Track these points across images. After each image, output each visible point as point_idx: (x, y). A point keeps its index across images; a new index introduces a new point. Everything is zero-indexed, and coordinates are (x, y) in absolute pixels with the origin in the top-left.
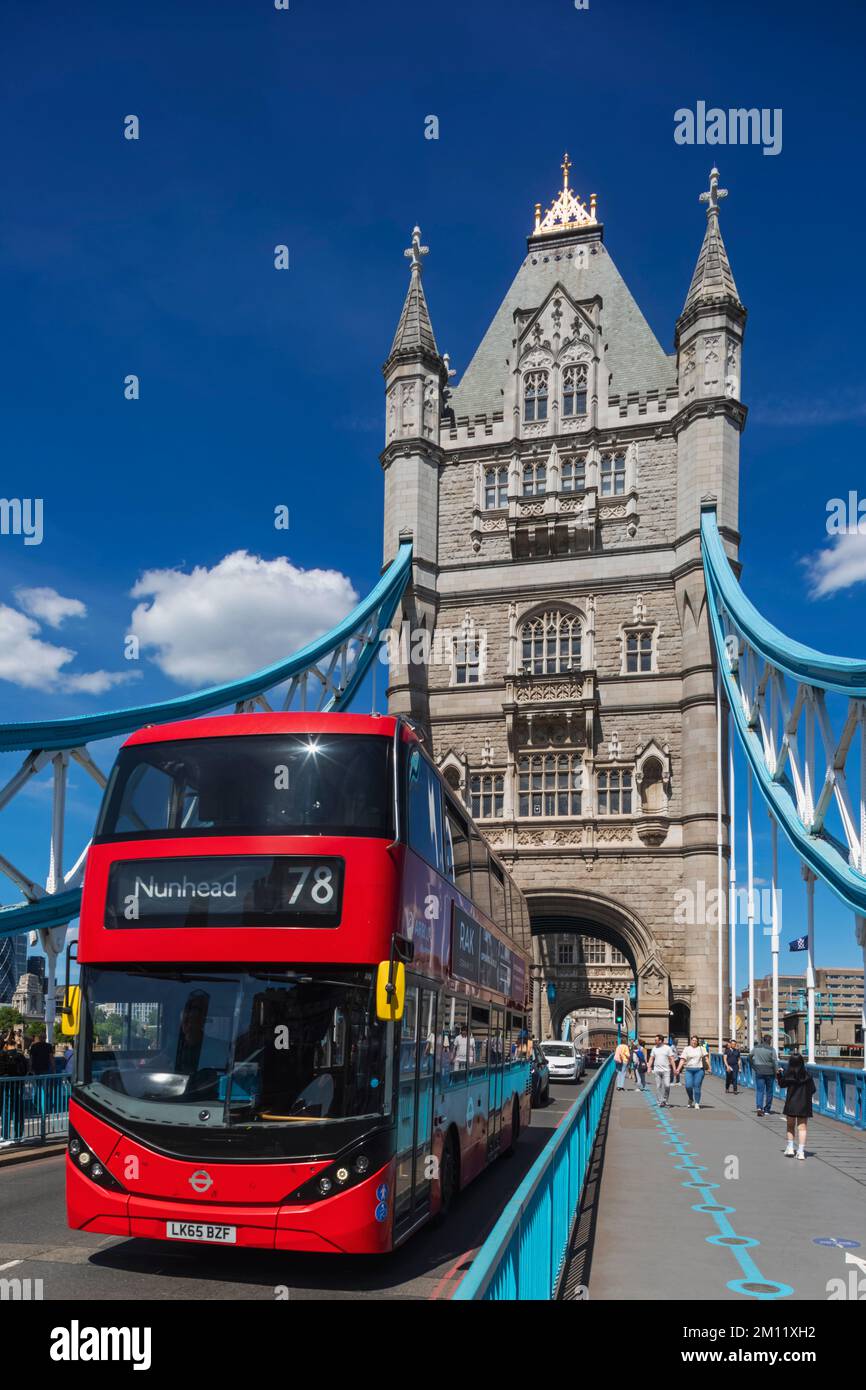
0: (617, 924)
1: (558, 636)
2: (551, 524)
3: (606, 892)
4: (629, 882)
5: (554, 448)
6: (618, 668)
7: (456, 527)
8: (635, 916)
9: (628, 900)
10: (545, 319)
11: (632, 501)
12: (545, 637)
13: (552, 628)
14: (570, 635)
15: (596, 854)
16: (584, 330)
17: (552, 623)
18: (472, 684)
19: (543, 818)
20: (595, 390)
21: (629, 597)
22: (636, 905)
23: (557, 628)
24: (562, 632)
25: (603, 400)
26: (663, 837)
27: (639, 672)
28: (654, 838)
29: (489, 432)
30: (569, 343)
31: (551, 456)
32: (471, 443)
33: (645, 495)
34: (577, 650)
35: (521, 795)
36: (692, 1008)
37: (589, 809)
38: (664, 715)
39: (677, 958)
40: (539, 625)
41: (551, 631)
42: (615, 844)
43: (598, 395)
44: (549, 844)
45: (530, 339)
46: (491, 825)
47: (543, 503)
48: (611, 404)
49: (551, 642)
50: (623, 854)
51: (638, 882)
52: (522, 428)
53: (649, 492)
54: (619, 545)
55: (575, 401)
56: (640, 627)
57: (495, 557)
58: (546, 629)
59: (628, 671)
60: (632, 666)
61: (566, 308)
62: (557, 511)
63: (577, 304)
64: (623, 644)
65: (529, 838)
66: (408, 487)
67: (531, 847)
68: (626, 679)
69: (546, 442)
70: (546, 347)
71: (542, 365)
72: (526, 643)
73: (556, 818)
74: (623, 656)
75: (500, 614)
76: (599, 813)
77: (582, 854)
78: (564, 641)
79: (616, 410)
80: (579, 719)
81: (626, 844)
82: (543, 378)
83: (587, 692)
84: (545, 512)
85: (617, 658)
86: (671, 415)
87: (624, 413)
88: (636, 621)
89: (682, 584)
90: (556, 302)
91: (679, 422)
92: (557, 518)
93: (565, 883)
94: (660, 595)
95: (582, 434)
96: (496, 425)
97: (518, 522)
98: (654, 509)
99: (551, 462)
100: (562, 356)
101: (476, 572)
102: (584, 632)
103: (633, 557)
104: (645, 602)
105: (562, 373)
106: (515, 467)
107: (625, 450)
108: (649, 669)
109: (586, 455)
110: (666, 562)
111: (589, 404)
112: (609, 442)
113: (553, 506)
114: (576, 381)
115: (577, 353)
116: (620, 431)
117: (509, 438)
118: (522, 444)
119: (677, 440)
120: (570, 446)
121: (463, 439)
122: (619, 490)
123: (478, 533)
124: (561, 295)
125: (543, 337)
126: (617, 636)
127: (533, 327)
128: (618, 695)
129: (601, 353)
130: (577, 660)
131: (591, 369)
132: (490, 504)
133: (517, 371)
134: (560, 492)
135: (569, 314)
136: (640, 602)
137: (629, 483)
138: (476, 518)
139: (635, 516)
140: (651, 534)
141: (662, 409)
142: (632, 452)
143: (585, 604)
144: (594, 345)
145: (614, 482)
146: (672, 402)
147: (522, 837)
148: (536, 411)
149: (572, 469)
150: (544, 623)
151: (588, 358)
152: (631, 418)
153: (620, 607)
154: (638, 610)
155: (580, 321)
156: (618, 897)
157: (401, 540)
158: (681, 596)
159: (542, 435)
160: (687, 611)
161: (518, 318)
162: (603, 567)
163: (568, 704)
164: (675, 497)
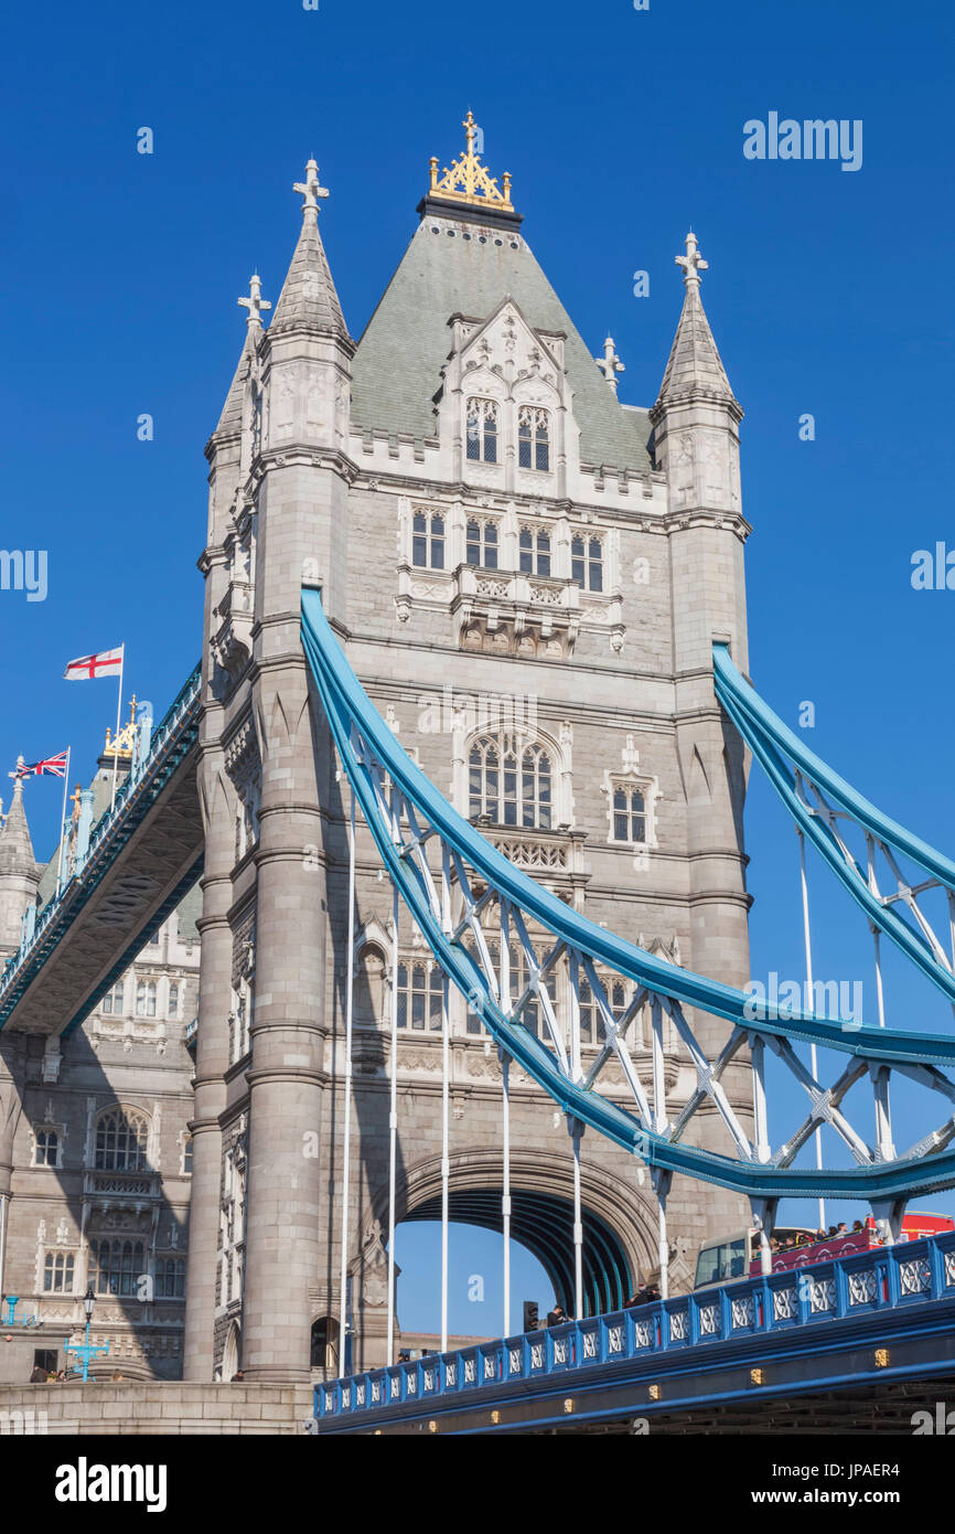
1: (519, 771)
2: (521, 615)
5: (511, 507)
6: (602, 832)
7: (374, 581)
10: (495, 332)
11: (617, 605)
12: (501, 769)
13: (510, 756)
14: (537, 773)
16: (546, 366)
17: (510, 750)
20: (563, 448)
21: (615, 736)
23: (519, 757)
24: (524, 766)
25: (573, 464)
26: (673, 1084)
27: (631, 843)
29: (420, 460)
30: (526, 376)
31: (506, 518)
32: (394, 468)
33: (632, 602)
34: (545, 796)
38: (669, 908)
40: (492, 748)
41: (510, 763)
43: (566, 453)
45: (474, 354)
46: (430, 1042)
47: (507, 582)
48: (584, 470)
49: (510, 779)
52: (464, 467)
53: (637, 600)
54: (599, 662)
55: (535, 454)
56: (631, 779)
57: (431, 638)
58: (502, 756)
59: (616, 838)
60: (621, 834)
61: (520, 327)
62: (523, 598)
63: (537, 332)
64: (610, 798)
68: (615, 850)
69: (504, 497)
70: (495, 369)
71: (491, 393)
72: (475, 773)
74: (610, 816)
78: (528, 781)
79: (590, 480)
82: (490, 410)
84: (512, 597)
85: (603, 817)
86: (658, 507)
87: (600, 488)
88: (626, 769)
89: (686, 731)
90: (511, 321)
91: (675, 522)
92: (529, 609)
93: (539, 1144)
94: (657, 740)
95: (550, 500)
96: (429, 453)
97: (475, 600)
98: (642, 622)
99: (509, 525)
100: (517, 389)
101: (405, 653)
102: (556, 772)
103: (620, 682)
104: (637, 746)
105: (516, 413)
106: (455, 517)
107: (603, 534)
108: (642, 839)
109: (551, 526)
110: (663, 698)
111: (554, 461)
112: (584, 518)
113: (520, 590)
114: (533, 428)
115: (533, 392)
116: (596, 509)
117: (450, 478)
118: (466, 490)
119: (670, 542)
120: (532, 510)
121: (377, 459)
122: (597, 584)
123: (408, 599)
124: (514, 313)
125: (493, 359)
126: (602, 787)
127: (478, 343)
128: (605, 869)
129: (568, 403)
130: (546, 811)
131: (554, 418)
132: (419, 559)
133: (458, 390)
134: (518, 569)
135: (526, 341)
136: (630, 745)
137: (611, 580)
138: (403, 575)
139: (622, 628)
140: (641, 655)
141: (648, 495)
142: (614, 541)
143: (556, 732)
144: (559, 391)
145: (588, 573)
146: (659, 490)
147: (476, 1065)
148: (482, 449)
149: (534, 541)
150: (500, 748)
151: (551, 403)
152: (611, 498)
153: (603, 745)
154: (630, 756)
155: (542, 353)
156: (616, 1169)
157: (305, 587)
158: (686, 750)
159: (494, 486)
160: (694, 771)
161: (457, 325)
162: (583, 687)
163: (549, 874)
164: (670, 615)
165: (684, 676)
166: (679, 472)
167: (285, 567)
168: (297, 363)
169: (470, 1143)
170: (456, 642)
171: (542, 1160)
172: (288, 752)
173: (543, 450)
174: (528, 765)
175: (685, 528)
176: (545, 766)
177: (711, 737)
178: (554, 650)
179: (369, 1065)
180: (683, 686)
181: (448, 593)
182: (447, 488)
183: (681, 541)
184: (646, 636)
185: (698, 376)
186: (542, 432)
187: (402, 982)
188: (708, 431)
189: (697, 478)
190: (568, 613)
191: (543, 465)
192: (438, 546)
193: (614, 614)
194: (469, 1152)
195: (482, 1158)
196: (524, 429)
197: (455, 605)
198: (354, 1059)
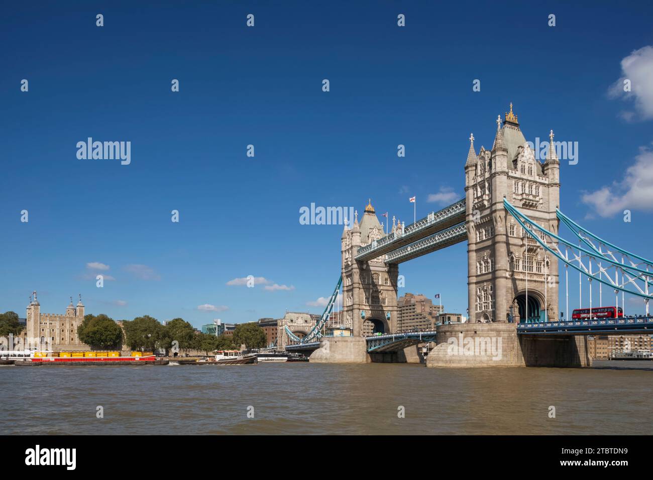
0: (539, 298)
2: (531, 202)
3: (539, 290)
4: (543, 288)
5: (528, 182)
7: (510, 195)
8: (544, 296)
9: (543, 292)
10: (525, 150)
11: (542, 199)
15: (537, 282)
18: (513, 236)
22: (544, 294)
25: (536, 173)
26: (548, 279)
28: (546, 279)
29: (515, 173)
30: (530, 158)
32: (513, 175)
42: (539, 279)
43: (534, 172)
44: (528, 278)
45: (523, 154)
46: (519, 272)
48: (537, 175)
50: (542, 282)
52: (521, 175)
54: (539, 210)
55: (530, 172)
57: (518, 206)
61: (529, 149)
69: (527, 180)
73: (529, 272)
76: (537, 272)
77: (535, 281)
79: (538, 177)
81: (542, 280)
82: (524, 164)
83: (538, 244)
84: (530, 198)
86: (547, 182)
87: (539, 179)
89: (551, 222)
90: (527, 147)
91: (548, 185)
93: (532, 288)
94: (546, 223)
95: (532, 181)
96: (517, 172)
97: (525, 199)
98: (545, 202)
99: (527, 185)
100: (528, 160)
103: (542, 213)
105: (528, 165)
106: (520, 184)
107: (539, 187)
109: (532, 185)
110: (547, 216)
111: (533, 174)
112: (537, 184)
114: (530, 167)
115: (531, 161)
116: (538, 182)
118: (521, 179)
119: (548, 188)
120: (530, 183)
121: (510, 173)
122: (539, 196)
123: (515, 199)
127: (523, 151)
129: (535, 163)
131: (533, 166)
132: (515, 191)
133: (520, 160)
134: (528, 193)
136: (543, 224)
137: (541, 195)
138: (514, 194)
139: (542, 204)
140: (545, 209)
141: (545, 180)
142: (541, 188)
144: (534, 160)
145: (537, 194)
146: (547, 179)
148: (523, 170)
149: (530, 188)
151: (533, 163)
154: (543, 226)
155: (532, 153)
156: (541, 292)
157: (504, 197)
158: (551, 225)
159: (525, 178)
160: (552, 228)
161: (520, 148)
162: (537, 214)
163: (535, 246)
164: (549, 201)
165: (551, 212)
166: (551, 176)
167: (500, 193)
168: (501, 156)
169: (524, 288)
170: (521, 206)
171: (532, 290)
172: (501, 225)
175: (552, 186)
177: (555, 223)
178: (535, 209)
179: (511, 276)
180: (551, 214)
181: (520, 197)
182: (519, 178)
183: (551, 189)
184: (546, 205)
186: (532, 168)
189: (554, 177)
190: (538, 202)
191: (531, 174)
193: (541, 201)
197: (521, 200)
198: (509, 275)
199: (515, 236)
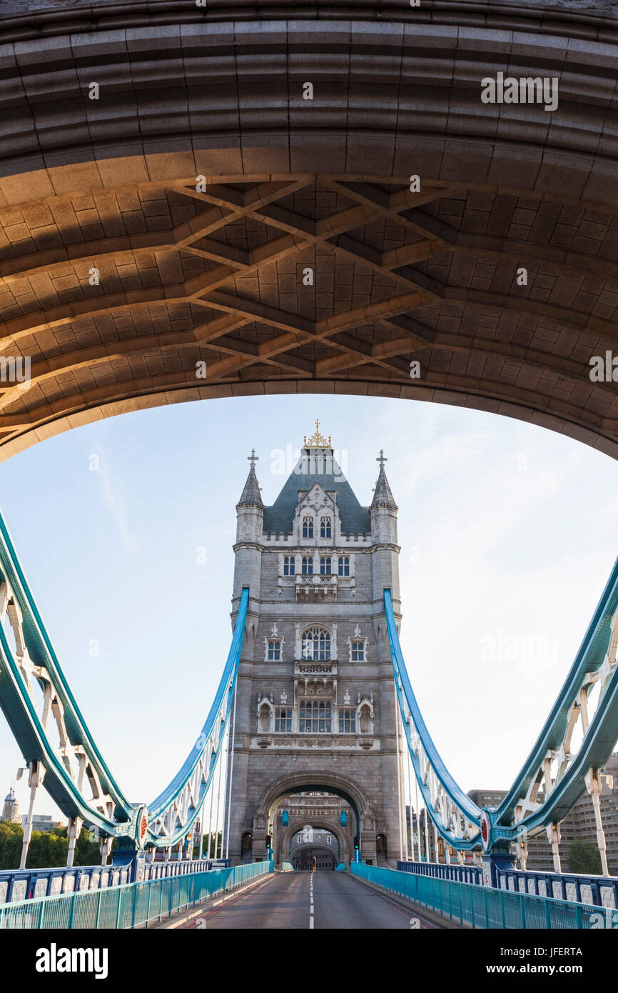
0: (350, 791)
1: (319, 640)
2: (316, 589)
3: (343, 773)
4: (355, 769)
5: (317, 552)
6: (348, 658)
7: (270, 582)
8: (358, 787)
9: (355, 777)
10: (311, 495)
11: (353, 580)
12: (313, 640)
13: (316, 635)
14: (325, 640)
15: (339, 753)
16: (329, 503)
17: (316, 633)
18: (276, 661)
19: (312, 733)
20: (335, 529)
21: (353, 625)
22: (358, 781)
23: (319, 635)
24: (321, 639)
25: (339, 532)
26: (372, 745)
27: (358, 661)
28: (367, 746)
29: (286, 540)
30: (322, 507)
31: (315, 555)
32: (277, 544)
33: (359, 578)
34: (328, 648)
35: (301, 720)
36: (387, 836)
37: (335, 729)
38: (371, 683)
39: (379, 810)
40: (310, 634)
41: (316, 638)
42: (348, 748)
43: (336, 531)
44: (315, 747)
45: (305, 503)
46: (285, 736)
47: (312, 577)
48: (342, 535)
49: (316, 643)
50: (352, 754)
51: (360, 769)
52: (301, 540)
53: (361, 577)
54: (348, 600)
55: (326, 533)
56: (358, 639)
57: (288, 599)
58: (313, 636)
59: (353, 660)
60: (354, 658)
61: (321, 492)
62: (319, 583)
63: (326, 492)
64: (350, 647)
65: (305, 744)
66: (248, 563)
67: (305, 748)
68: (352, 664)
69: (314, 548)
70: (312, 506)
71: (311, 514)
72: (303, 643)
73: (318, 733)
74: (350, 653)
75: (291, 627)
76: (340, 731)
77: (331, 753)
78: (322, 643)
79: (345, 538)
80: (330, 684)
81: (353, 748)
82: (311, 520)
83: (334, 672)
84: (314, 582)
85: (348, 653)
86: (367, 544)
87: (348, 540)
88: (356, 636)
89: (376, 622)
90: (317, 489)
91: (373, 549)
92: (319, 586)
93: (323, 769)
94: (367, 625)
95: (329, 547)
96: (289, 538)
97: (301, 585)
98: (362, 584)
99: (317, 558)
100: (319, 511)
101: (279, 605)
102: (331, 639)
103: (354, 606)
104: (360, 627)
105: (320, 519)
106: (299, 558)
107: (349, 556)
108: (362, 660)
109: (331, 556)
110: (369, 610)
111: (332, 534)
112: (342, 552)
113: (317, 580)
114: (326, 523)
115: (326, 512)
116: (346, 548)
117: (296, 545)
118: (302, 548)
119: (372, 556)
120: (324, 552)
121: (273, 542)
122: (347, 574)
123: (280, 587)
124: (319, 487)
125: (311, 503)
126: (348, 643)
127: (306, 498)
128: (348, 671)
129: (337, 513)
130: (328, 653)
131: (332, 520)
132: (286, 573)
133: (299, 515)
134: (319, 573)
135: (322, 495)
136: (357, 627)
137: (352, 571)
138: (280, 579)
139: (355, 587)
140: (362, 596)
141: (365, 540)
142: (352, 558)
143: (331, 626)
144: (334, 510)
145: (344, 570)
146: (368, 538)
147: (301, 743)
148: (308, 533)
149: (326, 561)
150: (312, 633)
151: (331, 515)
152: (352, 543)
153: (348, 628)
154: (357, 631)
155: (328, 498)
156: (350, 776)
157: (244, 588)
158: (376, 628)
159: (311, 545)
161: (299, 494)
162: (341, 610)
163: (325, 676)
164: (372, 581)
165: (375, 602)
166: (375, 532)
167: (238, 582)
168: (243, 516)
169: (299, 770)
170: (296, 600)
171: (323, 775)
173: (329, 531)
174: (322, 638)
175: (376, 551)
176: (328, 638)
177: (383, 622)
178: (329, 598)
179: (264, 745)
180: (375, 605)
181: (295, 583)
182: (295, 548)
183: (375, 555)
184: (364, 589)
185: (380, 498)
186: (329, 524)
187: (277, 716)
188: (383, 517)
190: (333, 585)
191: (329, 536)
192: (293, 568)
193: (353, 583)
194: (297, 773)
195: (302, 775)
196: (323, 524)
197: (296, 587)
198: (259, 744)
199: (281, 660)
